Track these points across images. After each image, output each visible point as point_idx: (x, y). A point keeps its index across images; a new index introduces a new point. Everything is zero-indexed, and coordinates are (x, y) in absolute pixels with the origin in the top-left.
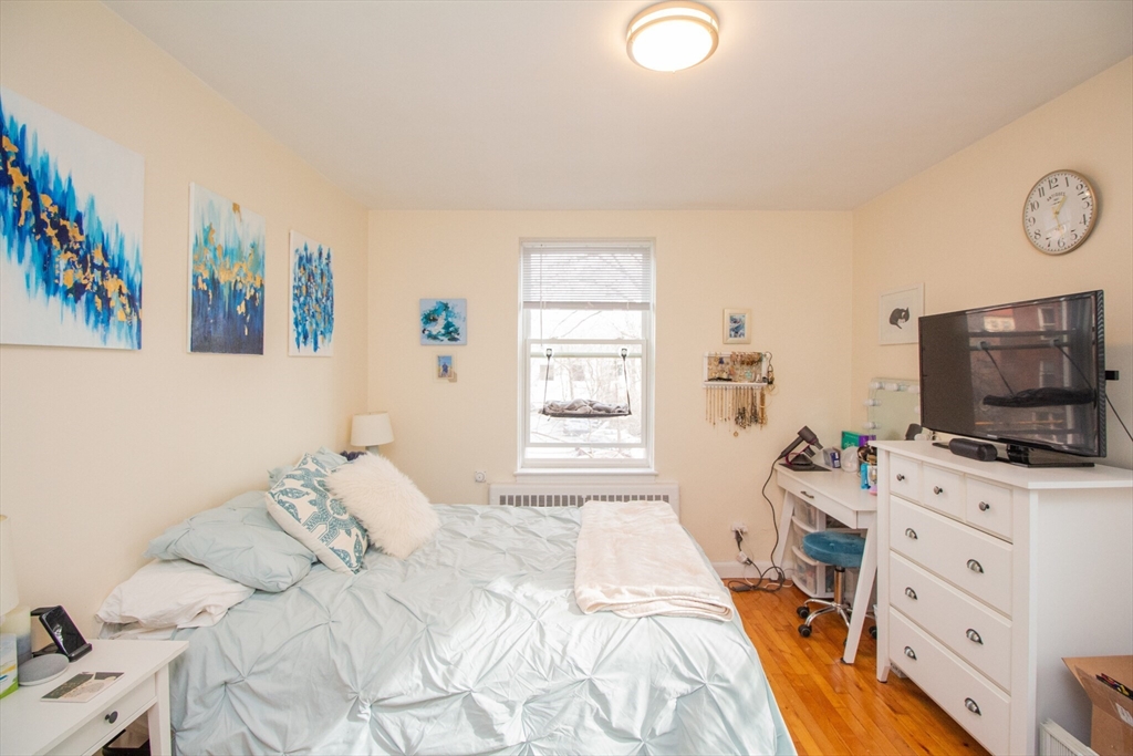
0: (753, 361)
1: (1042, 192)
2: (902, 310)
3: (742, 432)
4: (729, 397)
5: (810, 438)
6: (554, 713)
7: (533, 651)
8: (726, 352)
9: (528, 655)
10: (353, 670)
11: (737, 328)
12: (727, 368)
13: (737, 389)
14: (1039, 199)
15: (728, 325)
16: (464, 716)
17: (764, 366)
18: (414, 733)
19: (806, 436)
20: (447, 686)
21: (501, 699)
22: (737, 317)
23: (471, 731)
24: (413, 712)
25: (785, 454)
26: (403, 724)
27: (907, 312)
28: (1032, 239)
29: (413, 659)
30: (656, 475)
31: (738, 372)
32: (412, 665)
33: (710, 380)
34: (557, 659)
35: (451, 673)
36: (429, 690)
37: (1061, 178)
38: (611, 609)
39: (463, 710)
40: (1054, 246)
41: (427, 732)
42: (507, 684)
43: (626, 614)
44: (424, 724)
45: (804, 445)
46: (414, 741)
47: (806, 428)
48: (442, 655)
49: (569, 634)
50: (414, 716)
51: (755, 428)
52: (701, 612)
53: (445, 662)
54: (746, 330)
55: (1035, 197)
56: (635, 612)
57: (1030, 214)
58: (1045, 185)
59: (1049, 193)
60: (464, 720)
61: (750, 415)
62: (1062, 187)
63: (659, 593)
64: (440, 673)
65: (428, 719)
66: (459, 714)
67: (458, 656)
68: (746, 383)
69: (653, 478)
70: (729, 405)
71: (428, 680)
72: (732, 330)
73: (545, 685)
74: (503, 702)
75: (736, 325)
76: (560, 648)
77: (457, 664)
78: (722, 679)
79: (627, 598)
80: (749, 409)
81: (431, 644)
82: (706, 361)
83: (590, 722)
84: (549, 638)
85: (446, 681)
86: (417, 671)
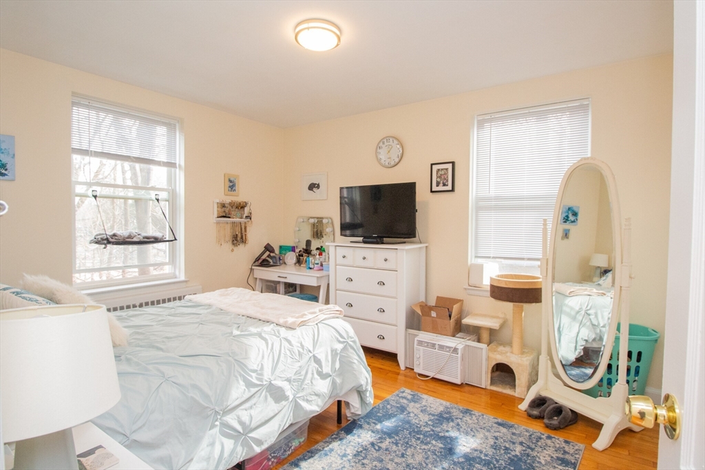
0: (241, 207)
1: (383, 143)
2: (316, 184)
3: (235, 249)
4: (228, 227)
5: (271, 249)
6: (302, 377)
7: (290, 351)
8: (228, 200)
9: (288, 353)
10: (206, 396)
11: (232, 186)
12: (227, 210)
13: (234, 223)
14: (383, 146)
15: (228, 184)
16: (269, 396)
17: (246, 210)
18: (246, 419)
19: (268, 248)
20: (262, 382)
21: (284, 379)
22: (232, 179)
23: (273, 402)
24: (242, 407)
25: (257, 260)
26: (238, 417)
27: (318, 185)
28: (379, 160)
29: (236, 377)
30: (186, 282)
31: (233, 213)
32: (238, 380)
33: (218, 217)
34: (301, 350)
35: (262, 375)
36: (252, 389)
37: (391, 139)
38: (303, 324)
39: (268, 394)
40: (387, 164)
41: (253, 414)
42: (284, 370)
43: (310, 324)
44: (249, 411)
45: (268, 253)
46: (248, 422)
47: (268, 244)
48: (252, 368)
49: (299, 338)
50: (243, 409)
51: (241, 246)
52: (333, 315)
53: (254, 371)
54: (236, 188)
55: (381, 144)
56: (314, 322)
57: (379, 150)
58: (385, 140)
59: (386, 144)
60: (269, 399)
61: (239, 239)
62: (391, 143)
63: (320, 311)
64: (254, 378)
65: (251, 407)
66: (266, 397)
67: (260, 365)
68: (238, 220)
69: (185, 283)
70: (228, 232)
71: (249, 384)
72: (230, 187)
73: (299, 364)
74: (286, 380)
75: (231, 184)
76: (299, 345)
77: (262, 368)
78: (352, 338)
79: (310, 316)
80: (239, 235)
81: (243, 366)
82: (216, 206)
83: (316, 376)
84: (293, 342)
85: (260, 380)
86: (242, 383)
